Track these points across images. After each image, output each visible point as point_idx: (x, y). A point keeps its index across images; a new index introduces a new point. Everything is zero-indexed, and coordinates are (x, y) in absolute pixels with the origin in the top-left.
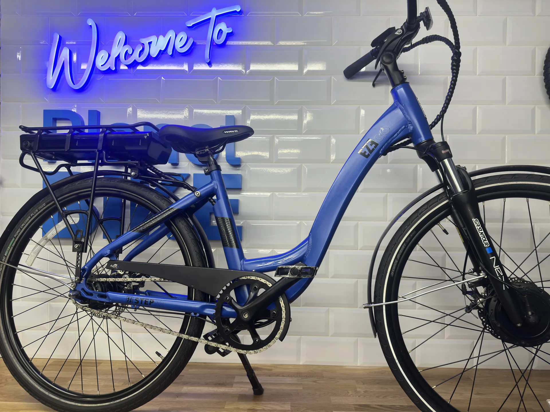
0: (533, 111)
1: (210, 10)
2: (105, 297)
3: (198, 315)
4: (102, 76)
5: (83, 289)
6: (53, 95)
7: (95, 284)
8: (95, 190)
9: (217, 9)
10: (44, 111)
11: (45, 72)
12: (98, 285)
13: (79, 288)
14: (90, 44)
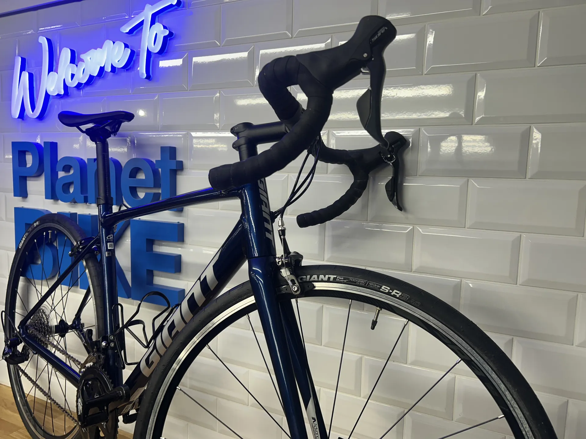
4: (55, 100)
10: (12, 143)
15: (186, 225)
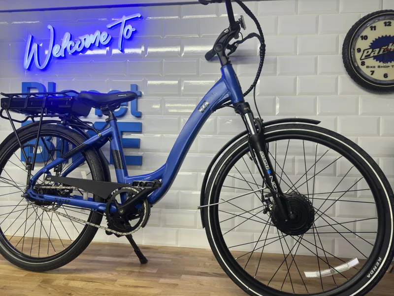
0: (337, 79)
1: (121, 17)
2: (43, 197)
3: (96, 210)
4: (57, 61)
5: (31, 193)
6: (29, 73)
7: (39, 190)
8: (40, 132)
9: (126, 16)
10: (23, 83)
11: (23, 59)
12: (42, 191)
13: (29, 192)
14: (49, 41)
15: (143, 124)
